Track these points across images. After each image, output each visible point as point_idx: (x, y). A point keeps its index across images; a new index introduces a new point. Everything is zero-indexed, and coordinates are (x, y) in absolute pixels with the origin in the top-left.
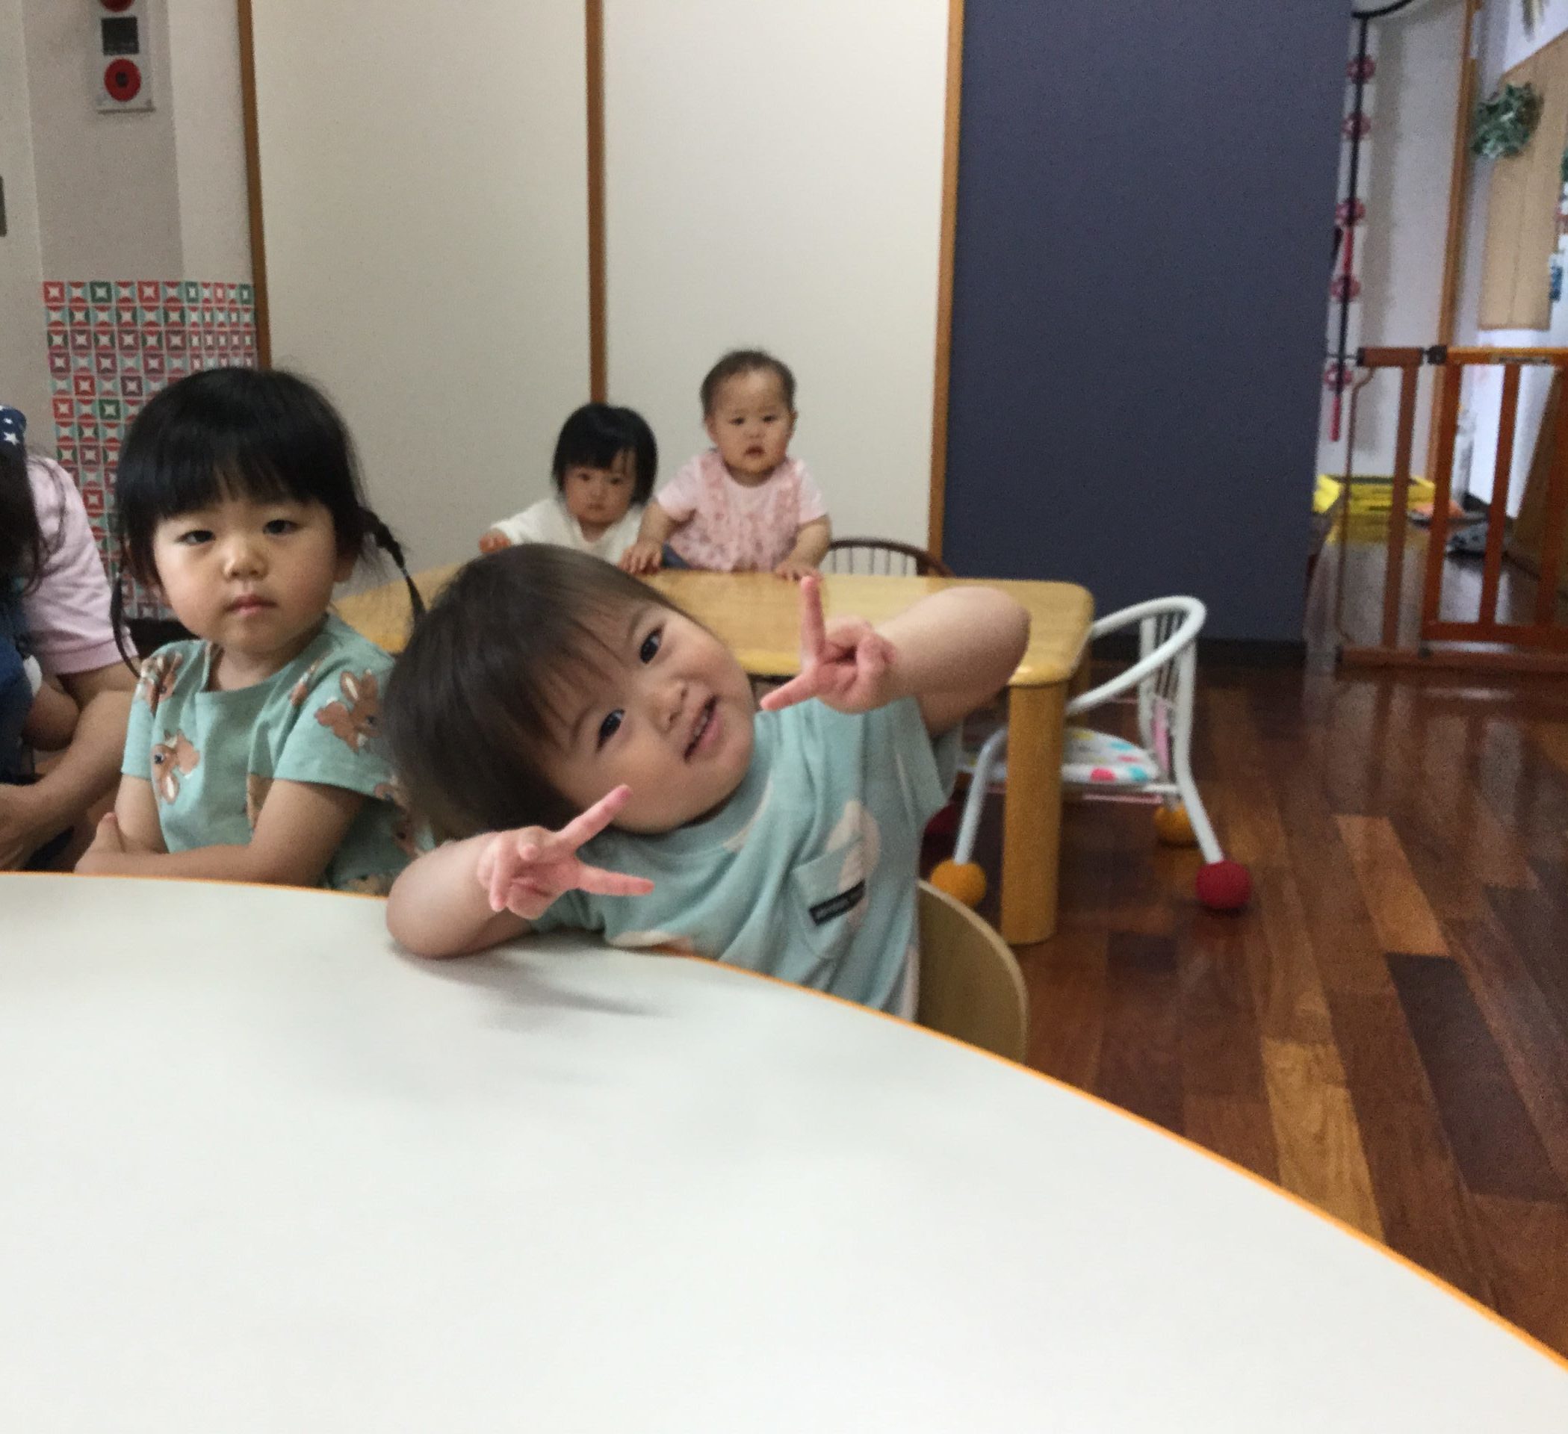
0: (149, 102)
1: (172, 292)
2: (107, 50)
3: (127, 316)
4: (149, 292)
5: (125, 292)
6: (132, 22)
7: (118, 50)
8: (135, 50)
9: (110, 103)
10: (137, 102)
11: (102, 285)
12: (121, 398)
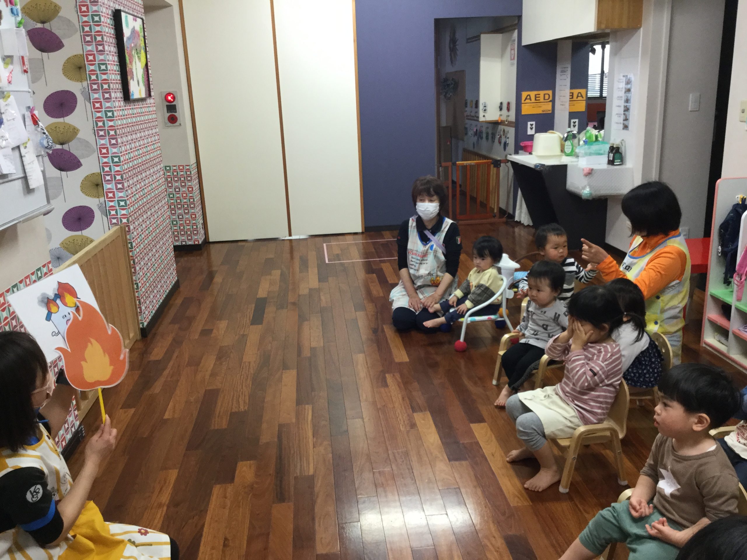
0: (180, 124)
1: (188, 167)
2: (168, 112)
3: (175, 174)
4: (181, 168)
5: (175, 168)
6: (175, 105)
7: (171, 112)
8: (176, 112)
9: (170, 124)
10: (177, 124)
11: (168, 166)
12: (174, 193)
